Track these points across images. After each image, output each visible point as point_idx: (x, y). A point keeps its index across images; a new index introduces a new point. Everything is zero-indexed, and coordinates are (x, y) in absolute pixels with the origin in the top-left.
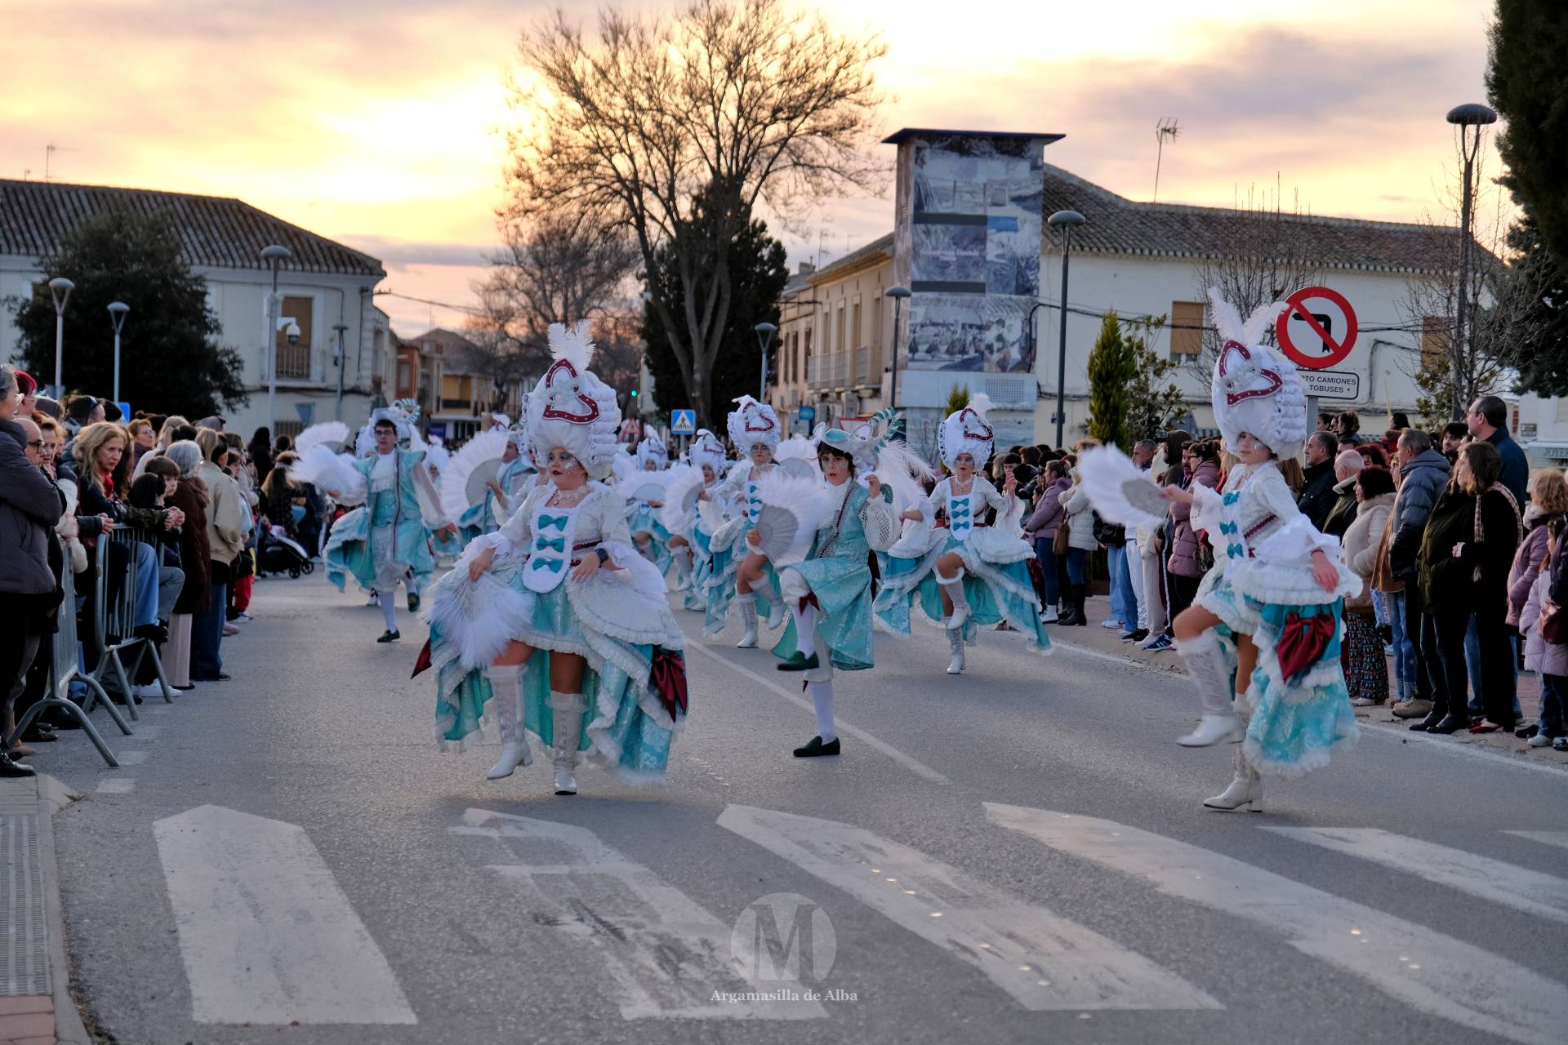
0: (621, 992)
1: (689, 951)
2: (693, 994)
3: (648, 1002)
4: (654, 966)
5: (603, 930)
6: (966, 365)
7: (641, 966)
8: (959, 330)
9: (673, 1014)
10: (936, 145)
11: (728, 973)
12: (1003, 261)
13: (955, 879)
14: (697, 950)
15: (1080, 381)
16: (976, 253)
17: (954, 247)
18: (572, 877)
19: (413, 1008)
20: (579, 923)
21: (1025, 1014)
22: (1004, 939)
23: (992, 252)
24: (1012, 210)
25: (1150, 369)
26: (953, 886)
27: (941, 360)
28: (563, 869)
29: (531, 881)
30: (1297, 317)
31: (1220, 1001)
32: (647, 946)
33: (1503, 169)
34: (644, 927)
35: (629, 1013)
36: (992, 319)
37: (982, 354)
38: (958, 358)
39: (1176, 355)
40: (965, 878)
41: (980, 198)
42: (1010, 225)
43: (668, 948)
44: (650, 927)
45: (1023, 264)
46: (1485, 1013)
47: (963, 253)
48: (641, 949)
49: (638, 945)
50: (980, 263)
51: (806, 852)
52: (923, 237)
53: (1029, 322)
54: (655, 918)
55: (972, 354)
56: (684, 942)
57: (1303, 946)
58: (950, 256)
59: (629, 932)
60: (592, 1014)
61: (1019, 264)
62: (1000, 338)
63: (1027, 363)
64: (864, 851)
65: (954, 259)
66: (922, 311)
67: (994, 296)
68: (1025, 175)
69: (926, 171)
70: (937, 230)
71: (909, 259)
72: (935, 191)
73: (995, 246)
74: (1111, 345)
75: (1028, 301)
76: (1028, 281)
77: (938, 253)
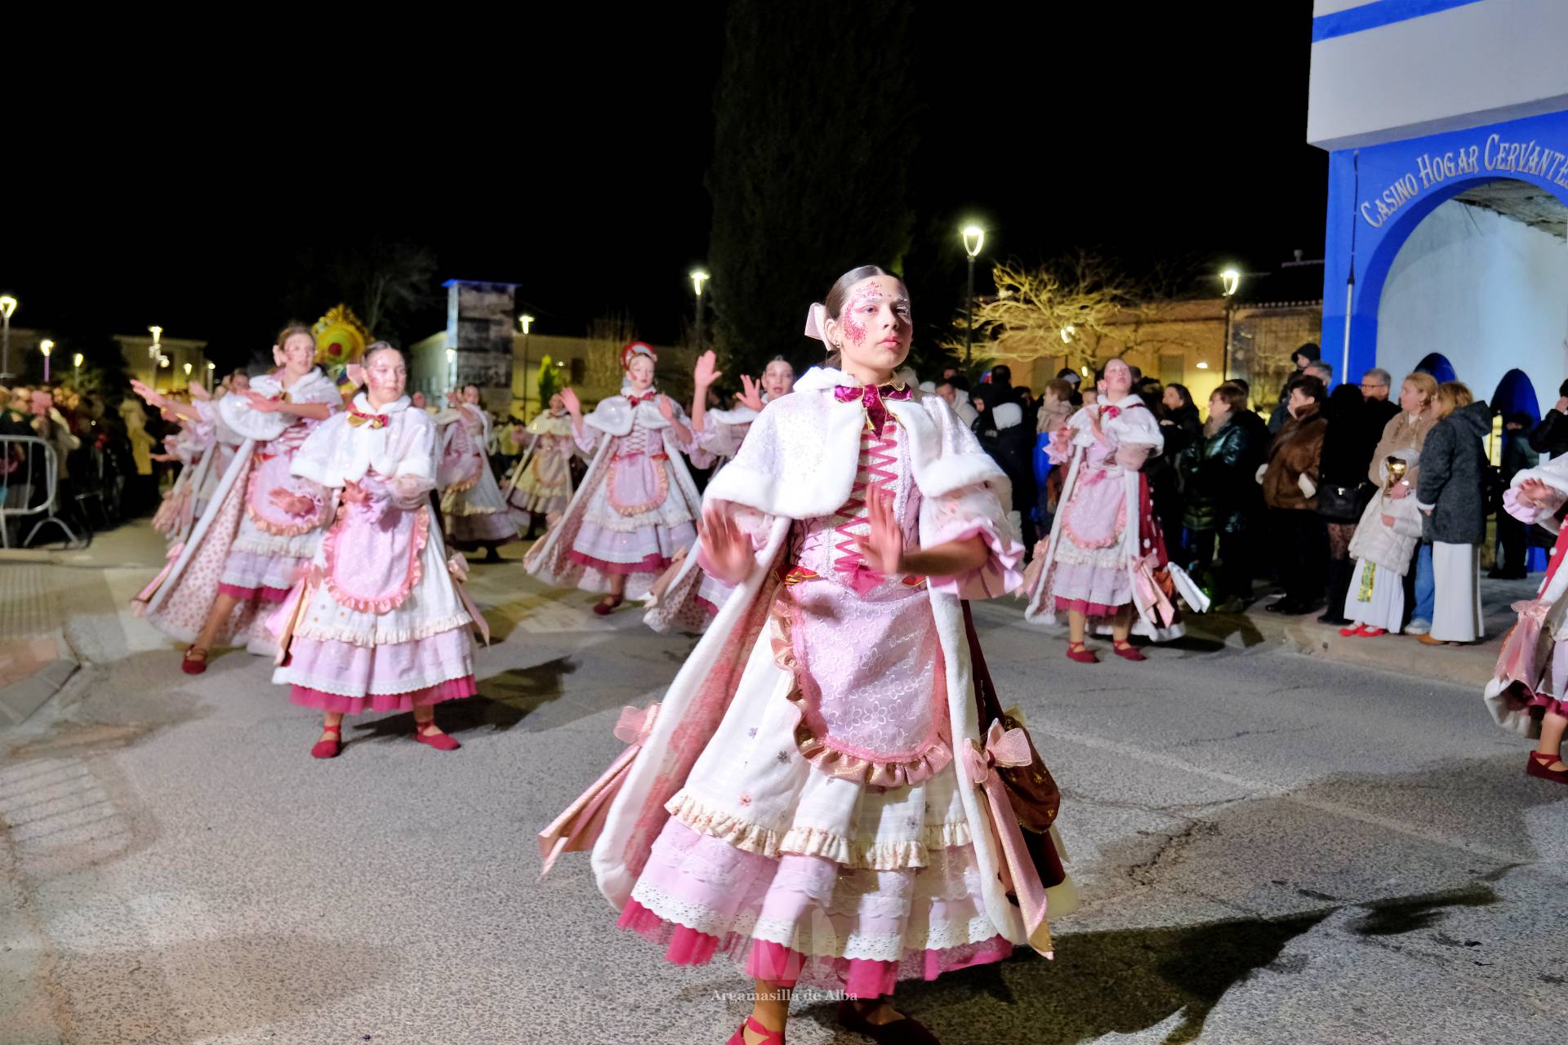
8: (478, 369)
10: (467, 287)
12: (497, 339)
16: (484, 335)
17: (475, 333)
23: (492, 335)
24: (499, 317)
36: (492, 363)
37: (488, 380)
41: (486, 311)
42: (500, 323)
47: (479, 335)
50: (487, 340)
52: (461, 327)
53: (510, 366)
55: (483, 379)
58: (474, 336)
61: (505, 341)
62: (496, 373)
63: (507, 385)
65: (476, 338)
66: (461, 362)
67: (492, 355)
68: (506, 301)
69: (462, 298)
70: (467, 325)
71: (455, 338)
72: (466, 308)
73: (494, 332)
74: (547, 374)
75: (508, 357)
76: (507, 348)
77: (469, 335)
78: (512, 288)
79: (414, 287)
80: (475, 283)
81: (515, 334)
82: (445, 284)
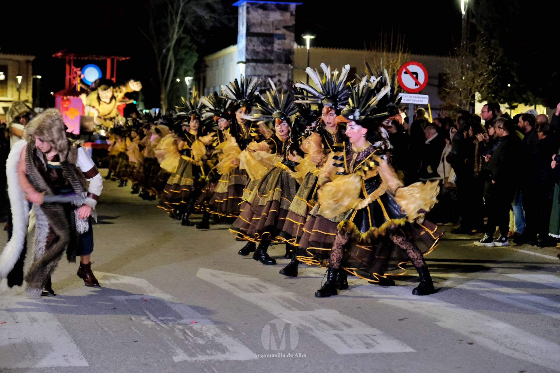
0: (172, 350)
1: (197, 331)
2: (202, 351)
3: (184, 354)
4: (183, 338)
5: (159, 323)
7: (178, 338)
8: (264, 78)
9: (194, 359)
10: (254, 6)
11: (214, 341)
12: (280, 51)
13: (297, 299)
14: (200, 332)
16: (269, 48)
17: (261, 46)
19: (86, 358)
21: (336, 355)
23: (276, 47)
24: (282, 31)
26: (297, 301)
28: (138, 297)
29: (126, 302)
30: (405, 73)
31: (414, 349)
35: (176, 359)
36: (276, 73)
40: (301, 298)
41: (271, 27)
42: (282, 37)
43: (187, 329)
45: (288, 52)
46: (517, 351)
47: (264, 48)
48: (177, 331)
49: (176, 329)
50: (272, 52)
51: (234, 287)
52: (249, 41)
53: (291, 75)
54: (180, 318)
56: (194, 328)
57: (442, 325)
58: (260, 49)
60: (161, 360)
61: (286, 53)
62: (280, 81)
64: (258, 287)
65: (261, 50)
66: (249, 70)
67: (277, 64)
68: (288, 18)
69: (250, 16)
70: (255, 39)
71: (244, 50)
72: (254, 24)
73: (277, 45)
75: (290, 65)
76: (290, 59)
77: (255, 48)
78: (293, 6)
79: (209, 7)
80: (262, 2)
81: (295, 46)
82: (235, 4)
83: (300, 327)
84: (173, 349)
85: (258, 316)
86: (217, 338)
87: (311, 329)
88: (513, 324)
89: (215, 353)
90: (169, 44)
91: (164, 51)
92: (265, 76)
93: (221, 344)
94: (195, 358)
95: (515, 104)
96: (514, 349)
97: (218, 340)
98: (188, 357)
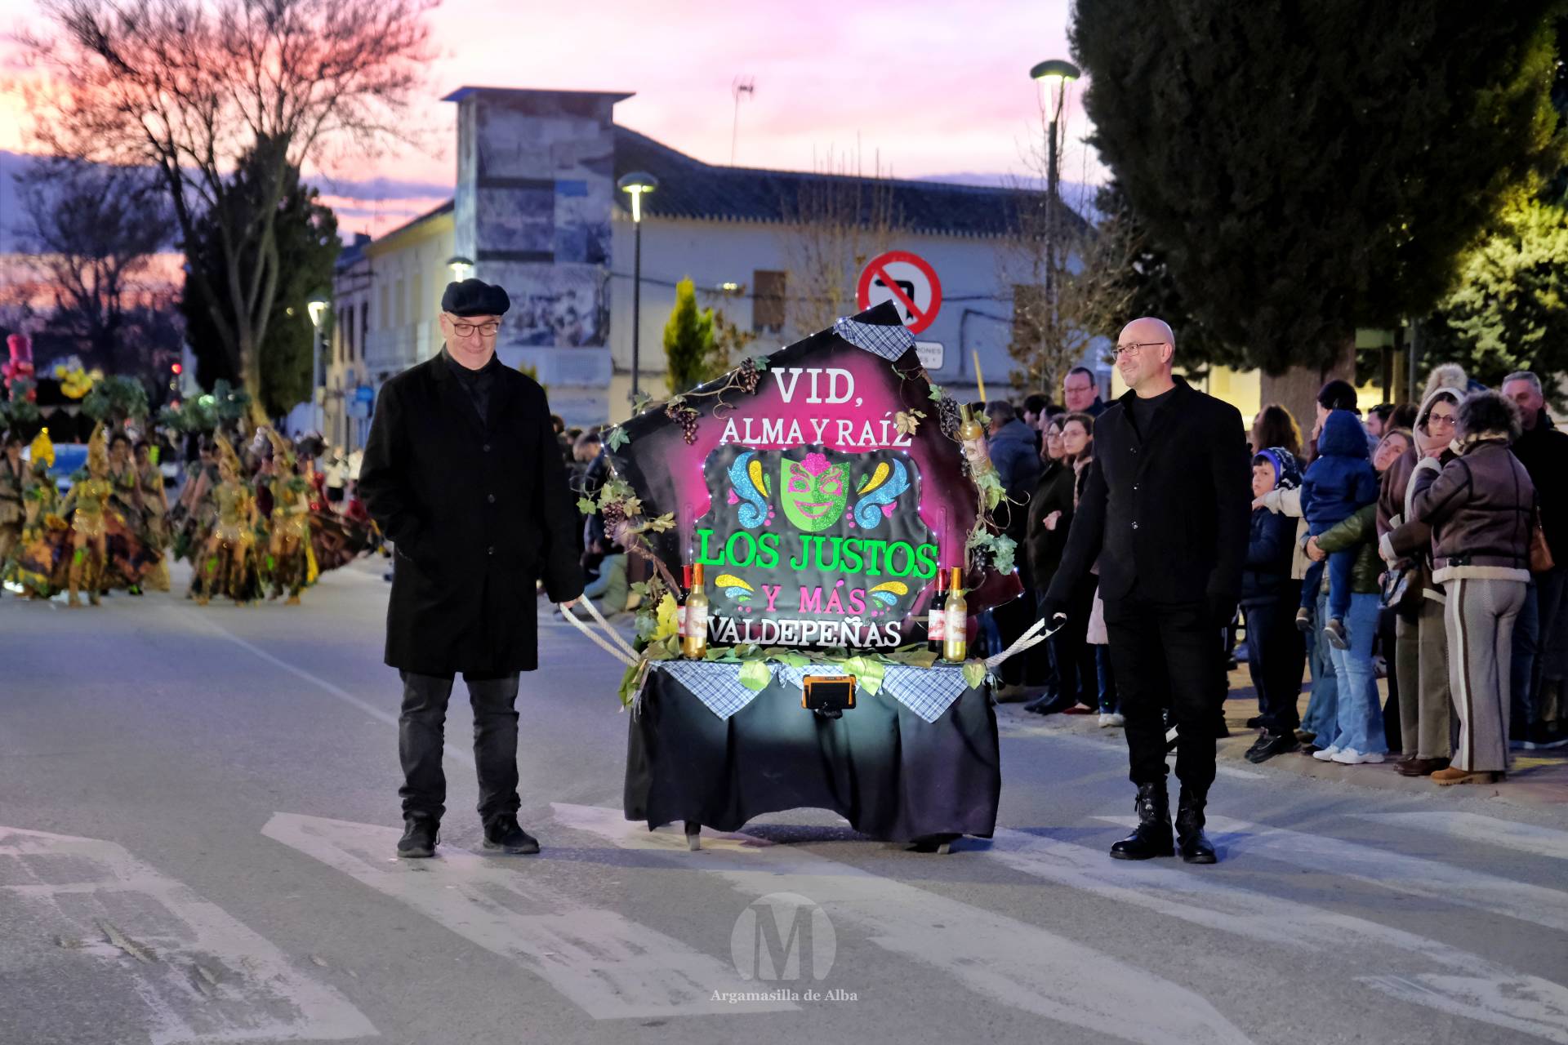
0: (151, 1017)
1: (228, 970)
2: (231, 1017)
3: (182, 1026)
4: (188, 987)
5: (131, 950)
6: (537, 340)
7: (175, 988)
8: (527, 303)
9: (207, 1038)
10: (499, 106)
11: (270, 992)
12: (573, 228)
13: (519, 884)
14: (235, 968)
15: (656, 356)
16: (542, 220)
17: (519, 214)
18: (100, 895)
20: (105, 944)
21: (589, 1023)
22: (569, 946)
23: (561, 218)
24: (579, 174)
25: (730, 342)
26: (519, 892)
27: (508, 335)
28: (89, 888)
29: (52, 901)
30: (879, 283)
32: (182, 966)
33: (1090, 128)
34: (178, 946)
35: (159, 1039)
36: (564, 290)
37: (552, 328)
38: (527, 333)
39: (758, 327)
40: (531, 882)
41: (547, 161)
42: (578, 190)
43: (204, 967)
44: (184, 946)
45: (594, 231)
46: (1067, 1005)
47: (529, 220)
48: (175, 969)
49: (171, 965)
50: (548, 230)
51: (357, 860)
52: (488, 202)
53: (603, 293)
54: (190, 935)
55: (541, 327)
56: (222, 961)
57: (886, 943)
58: (517, 222)
59: (161, 952)
60: (118, 1042)
61: (590, 233)
62: (572, 311)
63: (598, 340)
65: (520, 226)
67: (560, 267)
68: (595, 137)
69: (489, 131)
70: (502, 194)
71: (472, 226)
72: (499, 154)
73: (564, 212)
74: (687, 316)
75: (599, 267)
76: (600, 249)
77: (503, 220)
81: (615, 214)
83: (508, 955)
84: (156, 1014)
85: (401, 929)
86: (278, 984)
87: (534, 960)
88: (1075, 938)
89: (266, 1022)
90: (263, 211)
91: (249, 230)
92: (532, 299)
93: (286, 1000)
94: (210, 1037)
95: (1203, 367)
96: (1061, 1000)
97: (280, 990)
98: (192, 1034)
